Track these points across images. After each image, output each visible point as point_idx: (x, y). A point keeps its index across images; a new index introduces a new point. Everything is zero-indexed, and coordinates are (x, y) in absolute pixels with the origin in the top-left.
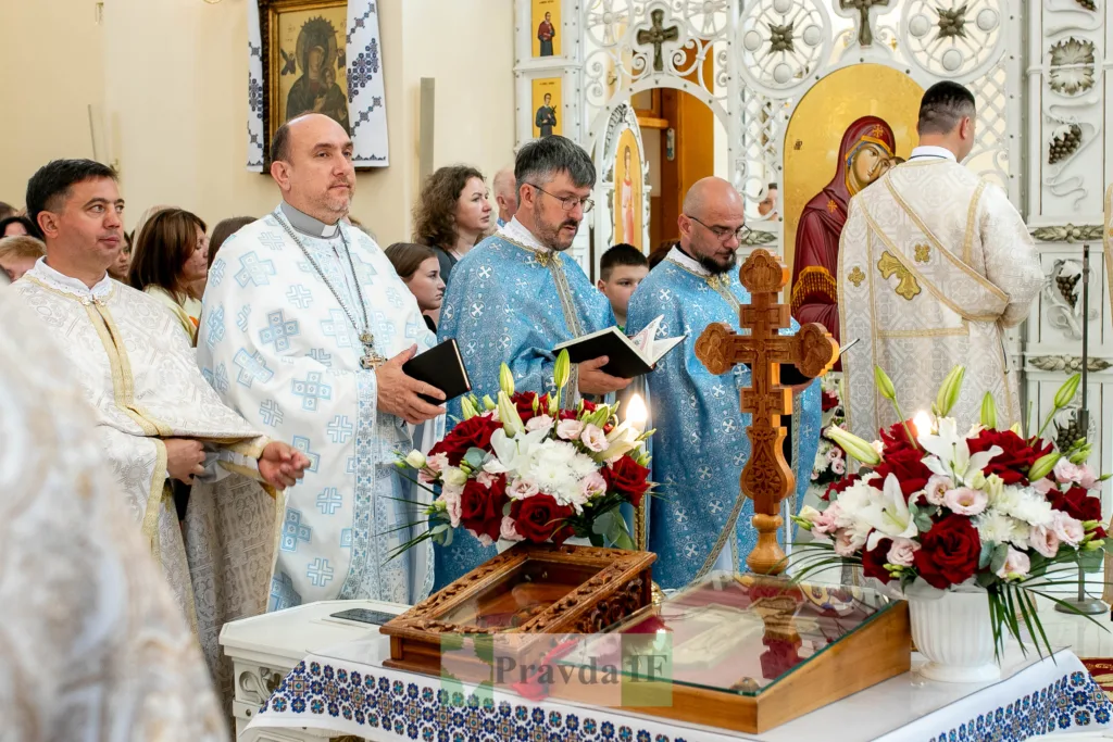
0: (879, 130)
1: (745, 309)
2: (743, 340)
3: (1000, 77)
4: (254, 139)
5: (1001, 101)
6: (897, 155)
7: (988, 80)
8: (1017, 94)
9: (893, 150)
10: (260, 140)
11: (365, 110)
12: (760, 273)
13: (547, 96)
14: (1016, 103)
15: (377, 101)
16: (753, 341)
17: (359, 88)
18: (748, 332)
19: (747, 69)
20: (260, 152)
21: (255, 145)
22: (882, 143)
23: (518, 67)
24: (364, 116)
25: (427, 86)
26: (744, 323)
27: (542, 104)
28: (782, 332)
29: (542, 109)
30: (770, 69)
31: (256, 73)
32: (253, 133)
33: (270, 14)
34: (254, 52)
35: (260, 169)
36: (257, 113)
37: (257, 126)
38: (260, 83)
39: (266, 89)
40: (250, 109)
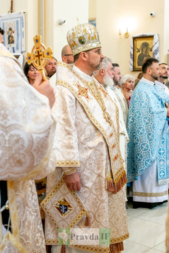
4: (131, 64)
10: (132, 65)
15: (158, 58)
20: (132, 67)
21: (131, 66)
31: (132, 52)
32: (131, 63)
33: (135, 41)
34: (132, 48)
35: (132, 70)
36: (132, 59)
37: (132, 62)
38: (133, 54)
39: (134, 55)
40: (130, 59)
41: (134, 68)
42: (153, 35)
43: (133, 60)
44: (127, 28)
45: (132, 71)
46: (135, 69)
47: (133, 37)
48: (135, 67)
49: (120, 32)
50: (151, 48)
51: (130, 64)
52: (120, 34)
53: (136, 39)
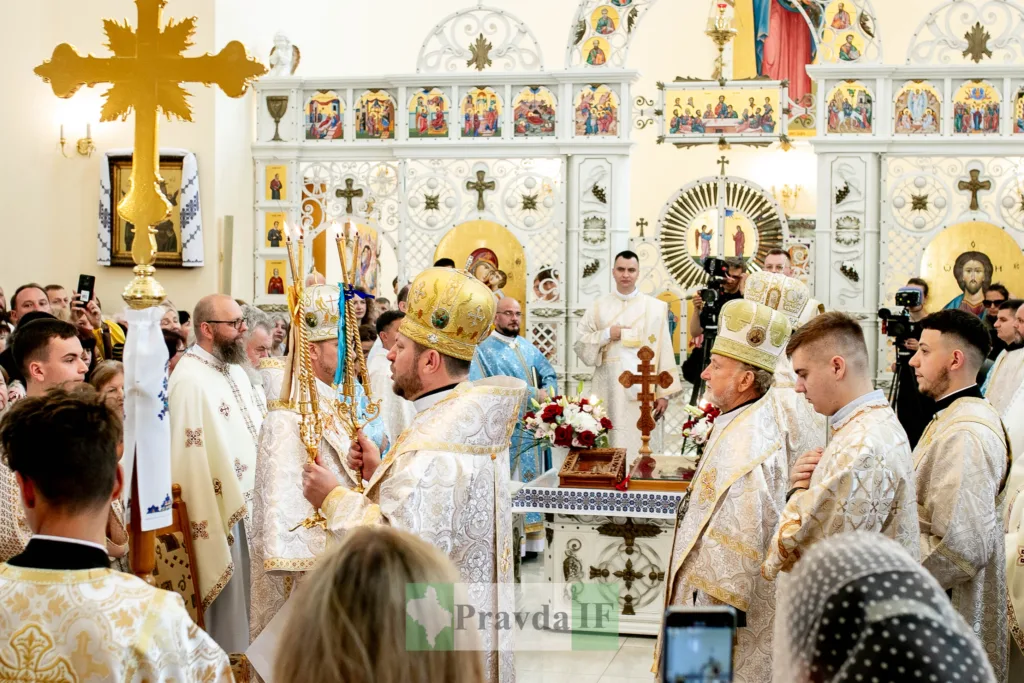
0: (489, 256)
1: (639, 366)
2: (639, 376)
3: (555, 232)
4: (104, 245)
5: (555, 244)
6: (500, 268)
7: (549, 233)
8: (565, 242)
9: (497, 266)
10: (109, 246)
11: (192, 233)
12: (645, 354)
13: (276, 223)
14: (563, 246)
15: (198, 227)
16: (643, 377)
17: (190, 220)
18: (640, 374)
19: (411, 219)
20: (108, 253)
21: (105, 249)
22: (491, 262)
23: (257, 205)
24: (192, 237)
25: (229, 220)
26: (639, 371)
27: (272, 227)
28: (652, 374)
29: (272, 231)
30: (424, 219)
31: (107, 205)
32: (104, 241)
33: (115, 168)
34: (106, 192)
35: (109, 263)
36: (107, 229)
37: (107, 237)
38: (109, 211)
39: (112, 214)
40: (102, 226)
41: (113, 256)
42: (181, 155)
43: (112, 231)
44: (88, 126)
45: (106, 266)
46: (117, 261)
47: (111, 155)
48: (117, 252)
49: (64, 137)
50: (173, 194)
51: (101, 244)
52: (63, 143)
53: (119, 163)
